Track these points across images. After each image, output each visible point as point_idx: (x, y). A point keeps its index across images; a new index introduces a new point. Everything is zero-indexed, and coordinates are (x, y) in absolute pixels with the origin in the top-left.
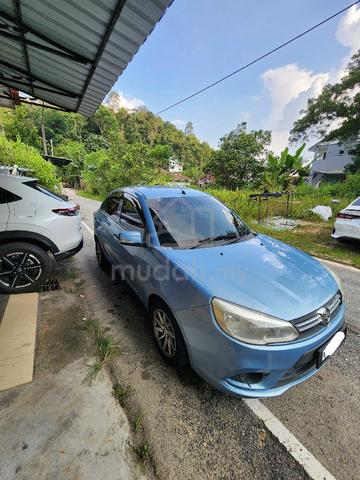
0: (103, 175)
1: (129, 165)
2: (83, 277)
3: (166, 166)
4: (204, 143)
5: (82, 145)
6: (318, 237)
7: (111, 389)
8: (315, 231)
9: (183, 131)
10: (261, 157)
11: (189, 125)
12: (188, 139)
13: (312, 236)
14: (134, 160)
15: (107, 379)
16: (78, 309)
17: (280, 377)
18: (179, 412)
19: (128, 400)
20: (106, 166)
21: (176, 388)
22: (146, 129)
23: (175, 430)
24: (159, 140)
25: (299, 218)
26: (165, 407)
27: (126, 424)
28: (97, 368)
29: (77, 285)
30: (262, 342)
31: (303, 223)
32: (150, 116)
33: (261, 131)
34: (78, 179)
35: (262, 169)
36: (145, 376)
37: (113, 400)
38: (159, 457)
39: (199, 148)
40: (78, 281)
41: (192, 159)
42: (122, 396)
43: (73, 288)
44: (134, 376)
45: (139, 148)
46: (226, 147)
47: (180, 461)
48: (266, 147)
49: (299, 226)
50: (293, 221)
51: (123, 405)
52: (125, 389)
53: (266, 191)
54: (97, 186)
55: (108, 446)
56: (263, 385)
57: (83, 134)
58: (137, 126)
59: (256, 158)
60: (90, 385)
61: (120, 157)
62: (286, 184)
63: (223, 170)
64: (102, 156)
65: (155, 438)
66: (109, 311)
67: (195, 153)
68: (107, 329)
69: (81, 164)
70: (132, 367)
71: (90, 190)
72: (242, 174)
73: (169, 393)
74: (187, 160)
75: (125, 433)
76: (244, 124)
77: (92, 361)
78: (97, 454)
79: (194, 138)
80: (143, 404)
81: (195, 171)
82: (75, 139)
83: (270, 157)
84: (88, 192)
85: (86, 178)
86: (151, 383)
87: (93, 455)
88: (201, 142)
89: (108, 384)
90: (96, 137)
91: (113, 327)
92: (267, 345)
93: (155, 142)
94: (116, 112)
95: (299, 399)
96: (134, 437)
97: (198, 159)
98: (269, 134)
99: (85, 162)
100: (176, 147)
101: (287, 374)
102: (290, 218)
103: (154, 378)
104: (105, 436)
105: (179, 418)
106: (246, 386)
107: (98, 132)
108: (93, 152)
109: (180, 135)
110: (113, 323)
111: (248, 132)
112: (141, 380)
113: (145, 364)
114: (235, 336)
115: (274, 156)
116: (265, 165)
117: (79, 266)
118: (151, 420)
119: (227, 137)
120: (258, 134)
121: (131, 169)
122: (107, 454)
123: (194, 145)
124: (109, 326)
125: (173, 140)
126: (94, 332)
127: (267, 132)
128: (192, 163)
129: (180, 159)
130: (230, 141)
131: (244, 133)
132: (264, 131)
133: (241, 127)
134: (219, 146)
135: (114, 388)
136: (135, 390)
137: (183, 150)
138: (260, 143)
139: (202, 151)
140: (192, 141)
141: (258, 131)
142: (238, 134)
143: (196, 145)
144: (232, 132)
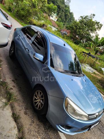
6: (100, 81)
7: (11, 114)
8: (99, 78)
9: (65, 1)
10: (93, 35)
12: (66, 6)
13: (97, 79)
15: (10, 110)
17: (76, 130)
18: (36, 130)
19: (18, 120)
21: (36, 121)
23: (34, 136)
25: (96, 69)
26: (32, 127)
27: (16, 128)
28: (6, 104)
30: (77, 118)
31: (97, 72)
33: (99, 23)
35: (91, 40)
36: (26, 113)
37: (12, 118)
39: (68, 14)
41: (63, 18)
42: (16, 118)
44: (21, 112)
46: (81, 22)
48: (97, 31)
49: (94, 73)
50: (93, 70)
51: (15, 121)
52: (17, 116)
53: (90, 53)
54: (12, 7)
55: (10, 134)
56: (70, 131)
59: (91, 34)
60: (3, 110)
62: (97, 52)
63: (75, 32)
65: (27, 136)
66: (13, 81)
67: (66, 15)
68: (11, 89)
70: (21, 108)
71: (7, 7)
73: (33, 122)
74: (60, 17)
75: (15, 131)
76: (94, 15)
77: (4, 100)
78: (5, 136)
79: (69, 8)
80: (24, 123)
83: (97, 36)
88: (71, 12)
89: (10, 112)
92: (78, 119)
95: (76, 137)
96: (19, 134)
97: (66, 19)
98: (101, 25)
101: (79, 130)
102: (93, 68)
103: (29, 115)
104: (8, 130)
105: (36, 132)
109: (63, 2)
110: (14, 86)
111: (93, 20)
112: (24, 114)
113: (26, 109)
114: (69, 113)
115: (98, 37)
116: (93, 39)
118: (26, 130)
119: (84, 17)
120: (97, 23)
121: (34, 9)
122: (9, 137)
123: (67, 11)
124: (12, 87)
125: (59, 3)
126: (5, 88)
127: (101, 24)
128: (62, 20)
129: (58, 14)
130: (84, 20)
131: (92, 19)
132: (100, 23)
133: (92, 16)
134: (79, 19)
135: (12, 114)
136: (21, 118)
137: (61, 11)
138: (96, 28)
139: (69, 16)
140: (67, 9)
141: (98, 22)
142: (89, 18)
143: (68, 12)
144: (87, 16)
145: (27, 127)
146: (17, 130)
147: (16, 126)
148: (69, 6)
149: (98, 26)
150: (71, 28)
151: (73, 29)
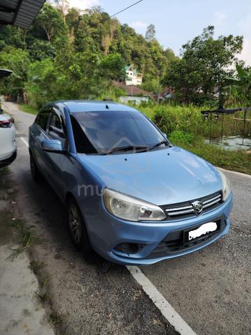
0: (48, 88)
1: (76, 76)
2: (16, 187)
3: (122, 78)
4: (168, 51)
5: (26, 53)
7: (28, 264)
9: (144, 36)
10: (230, 68)
11: (151, 29)
12: (149, 45)
14: (82, 71)
16: (8, 212)
18: (78, 278)
19: (41, 270)
20: (51, 78)
21: (79, 265)
22: (100, 33)
24: (115, 47)
27: (37, 283)
28: (18, 251)
29: (10, 194)
32: (105, 18)
33: (231, 37)
34: (21, 92)
36: (57, 257)
37: (29, 270)
38: (56, 300)
39: (161, 56)
40: (11, 190)
41: (153, 70)
42: (36, 268)
43: (6, 196)
44: (48, 256)
45: (88, 58)
46: (188, 56)
47: (71, 303)
48: (236, 55)
51: (35, 273)
52: (39, 264)
53: (220, 107)
54: (42, 100)
55: (21, 293)
57: (27, 40)
58: (90, 30)
59: (224, 68)
60: (12, 261)
61: (66, 67)
63: (183, 83)
64: (48, 66)
65: (56, 291)
66: (36, 214)
67: (156, 62)
68: (32, 227)
69: (25, 75)
70: (48, 252)
72: (207, 88)
73: (74, 267)
74: (146, 71)
75: (35, 287)
76: (211, 28)
77: (16, 247)
78: (12, 296)
79: (156, 44)
80: (51, 273)
81: (156, 83)
82: (18, 46)
84: (31, 107)
85: (30, 91)
86: (60, 261)
87: (9, 296)
88: (165, 49)
89: (27, 261)
90: (42, 43)
91: (37, 225)
93: (111, 49)
94: (66, 13)
96: (41, 290)
97: (160, 68)
98: (240, 39)
99: (29, 73)
100: (135, 55)
103: (64, 259)
104: (19, 288)
105: (76, 281)
106: (126, 255)
107: (45, 38)
108: (38, 62)
109: (140, 40)
110: (37, 222)
111: (215, 38)
112: (54, 259)
113: (59, 250)
116: (235, 76)
117: (13, 178)
118: (55, 281)
119: (190, 44)
120: (228, 40)
121: (78, 82)
122: (19, 297)
123: (156, 52)
124: (34, 224)
125: (132, 46)
126: (20, 229)
127: (237, 37)
128: (153, 74)
129: (139, 69)
130: (194, 49)
131: (211, 39)
132: (235, 36)
133: (208, 32)
134: (181, 55)
135: (31, 264)
136: (47, 265)
137: (143, 58)
138: (229, 50)
139: (165, 59)
140: (154, 48)
141: (227, 36)
142: (203, 40)
143: (158, 53)
144: (197, 38)
145: (59, 276)
146: (37, 286)
147: (36, 279)
148: (156, 41)
149: (232, 43)
150: (169, 79)
151: (175, 79)
